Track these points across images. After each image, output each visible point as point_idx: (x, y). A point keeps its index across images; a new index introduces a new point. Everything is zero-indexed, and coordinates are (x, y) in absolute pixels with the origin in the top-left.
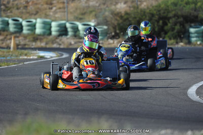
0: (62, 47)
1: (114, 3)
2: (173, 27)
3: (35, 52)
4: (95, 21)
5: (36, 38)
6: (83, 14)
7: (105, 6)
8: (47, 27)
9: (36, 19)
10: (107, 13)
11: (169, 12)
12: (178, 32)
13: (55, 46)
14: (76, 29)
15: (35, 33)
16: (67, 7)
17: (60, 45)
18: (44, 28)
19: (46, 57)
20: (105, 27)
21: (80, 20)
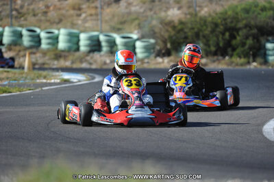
0: (94, 67)
1: (164, 9)
2: (244, 41)
3: (57, 74)
4: (138, 33)
5: (59, 55)
6: (123, 23)
7: (152, 13)
8: (74, 40)
9: (59, 30)
10: (155, 22)
11: (238, 21)
12: (250, 48)
13: (84, 65)
14: (112, 44)
15: (57, 48)
16: (101, 13)
17: (91, 64)
18: (69, 41)
19: (72, 80)
20: (152, 41)
21: (118, 30)
